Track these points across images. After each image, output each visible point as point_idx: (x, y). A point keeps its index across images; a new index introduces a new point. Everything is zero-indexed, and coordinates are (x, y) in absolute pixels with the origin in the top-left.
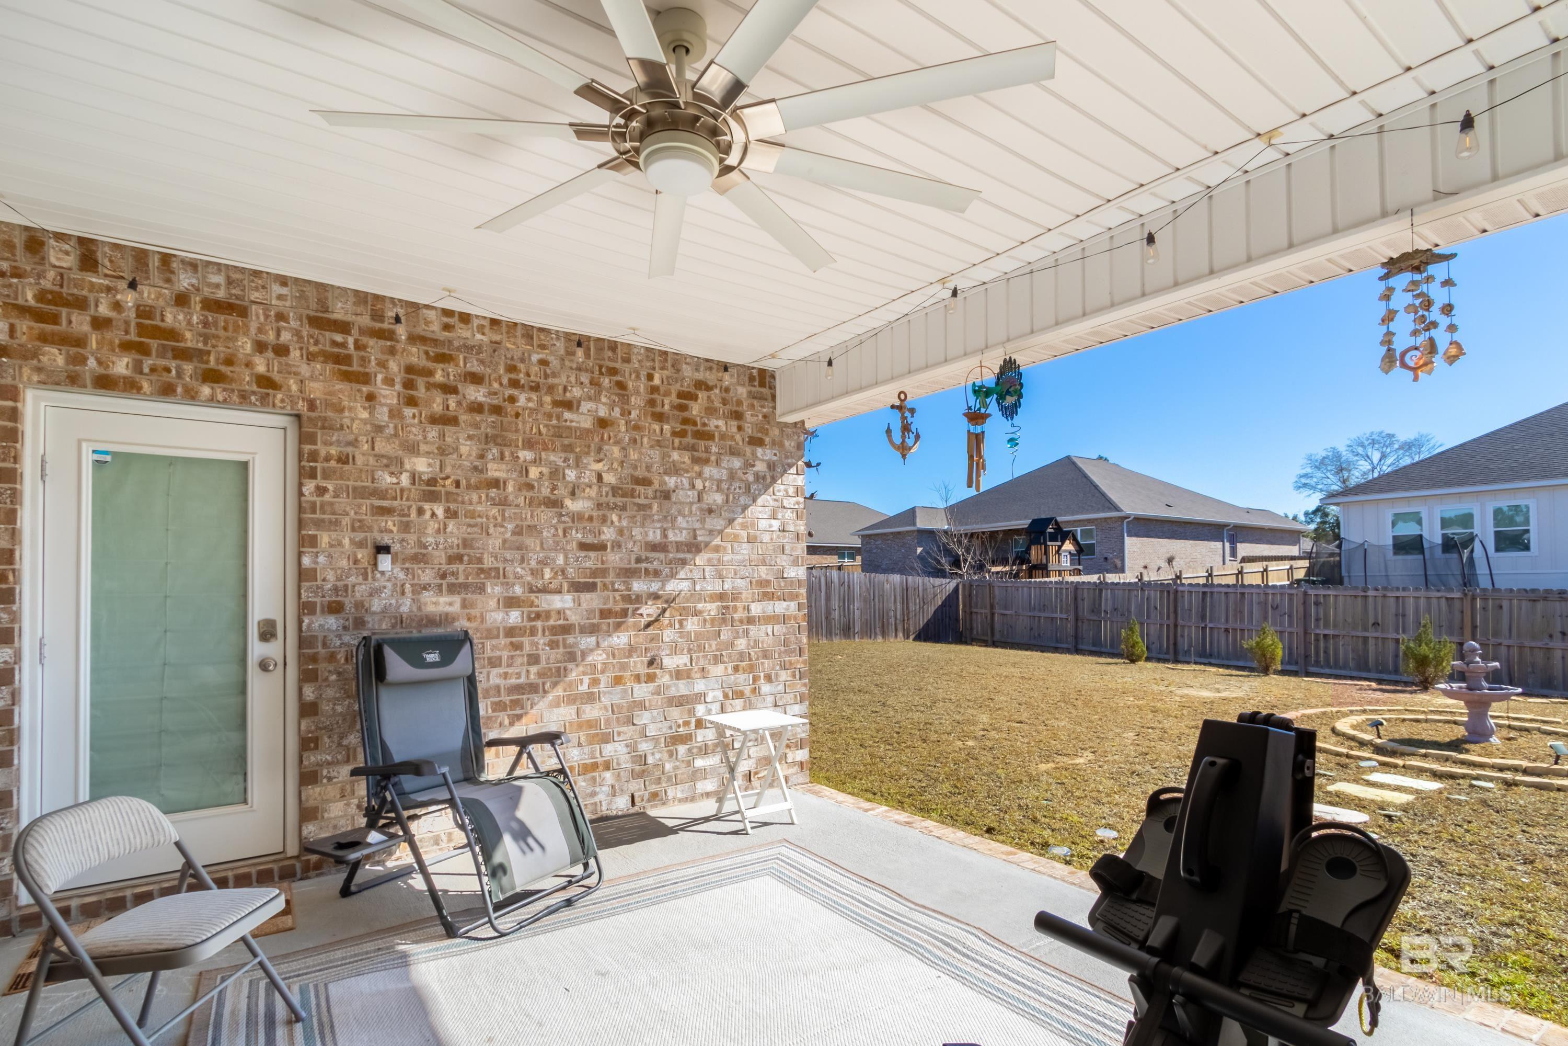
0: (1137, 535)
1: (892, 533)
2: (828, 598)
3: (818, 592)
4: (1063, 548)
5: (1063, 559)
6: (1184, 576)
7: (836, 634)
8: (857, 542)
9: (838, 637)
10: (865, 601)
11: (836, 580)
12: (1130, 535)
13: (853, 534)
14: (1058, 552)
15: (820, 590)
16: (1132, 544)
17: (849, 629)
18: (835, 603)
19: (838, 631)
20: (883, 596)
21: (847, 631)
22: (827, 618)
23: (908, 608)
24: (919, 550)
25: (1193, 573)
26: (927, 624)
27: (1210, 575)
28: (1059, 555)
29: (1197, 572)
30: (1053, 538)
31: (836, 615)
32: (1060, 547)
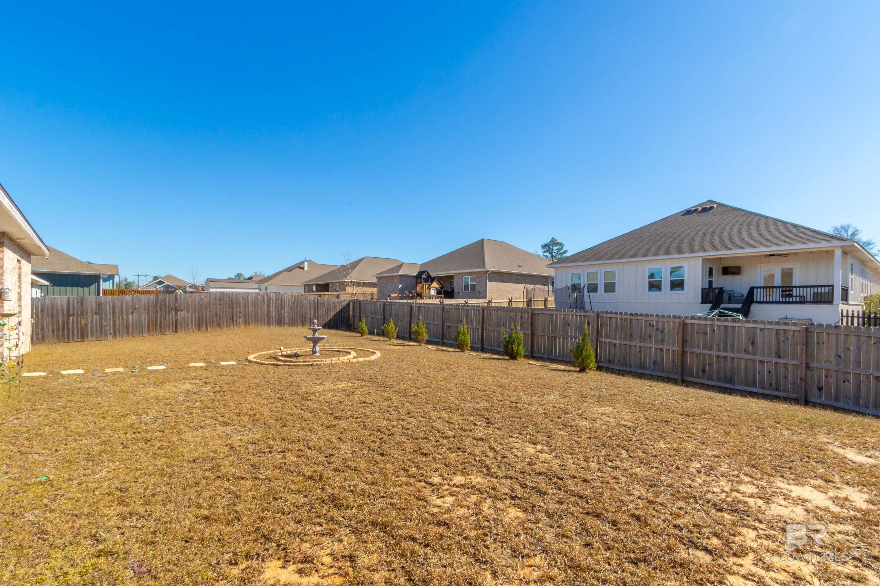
0: (495, 281)
1: (389, 276)
2: (269, 306)
3: (263, 303)
4: (432, 286)
5: (431, 291)
6: (493, 301)
7: (273, 324)
8: (375, 281)
9: (274, 325)
10: (292, 308)
11: (274, 298)
12: (490, 281)
13: (374, 276)
14: (429, 288)
15: (264, 302)
16: (490, 285)
17: (281, 321)
18: (273, 309)
19: (274, 322)
20: (302, 306)
21: (280, 322)
22: (267, 316)
23: (318, 312)
24: (400, 286)
25: (500, 300)
26: (330, 321)
27: (511, 301)
28: (429, 289)
29: (503, 300)
30: (426, 280)
31: (273, 315)
32: (430, 285)
